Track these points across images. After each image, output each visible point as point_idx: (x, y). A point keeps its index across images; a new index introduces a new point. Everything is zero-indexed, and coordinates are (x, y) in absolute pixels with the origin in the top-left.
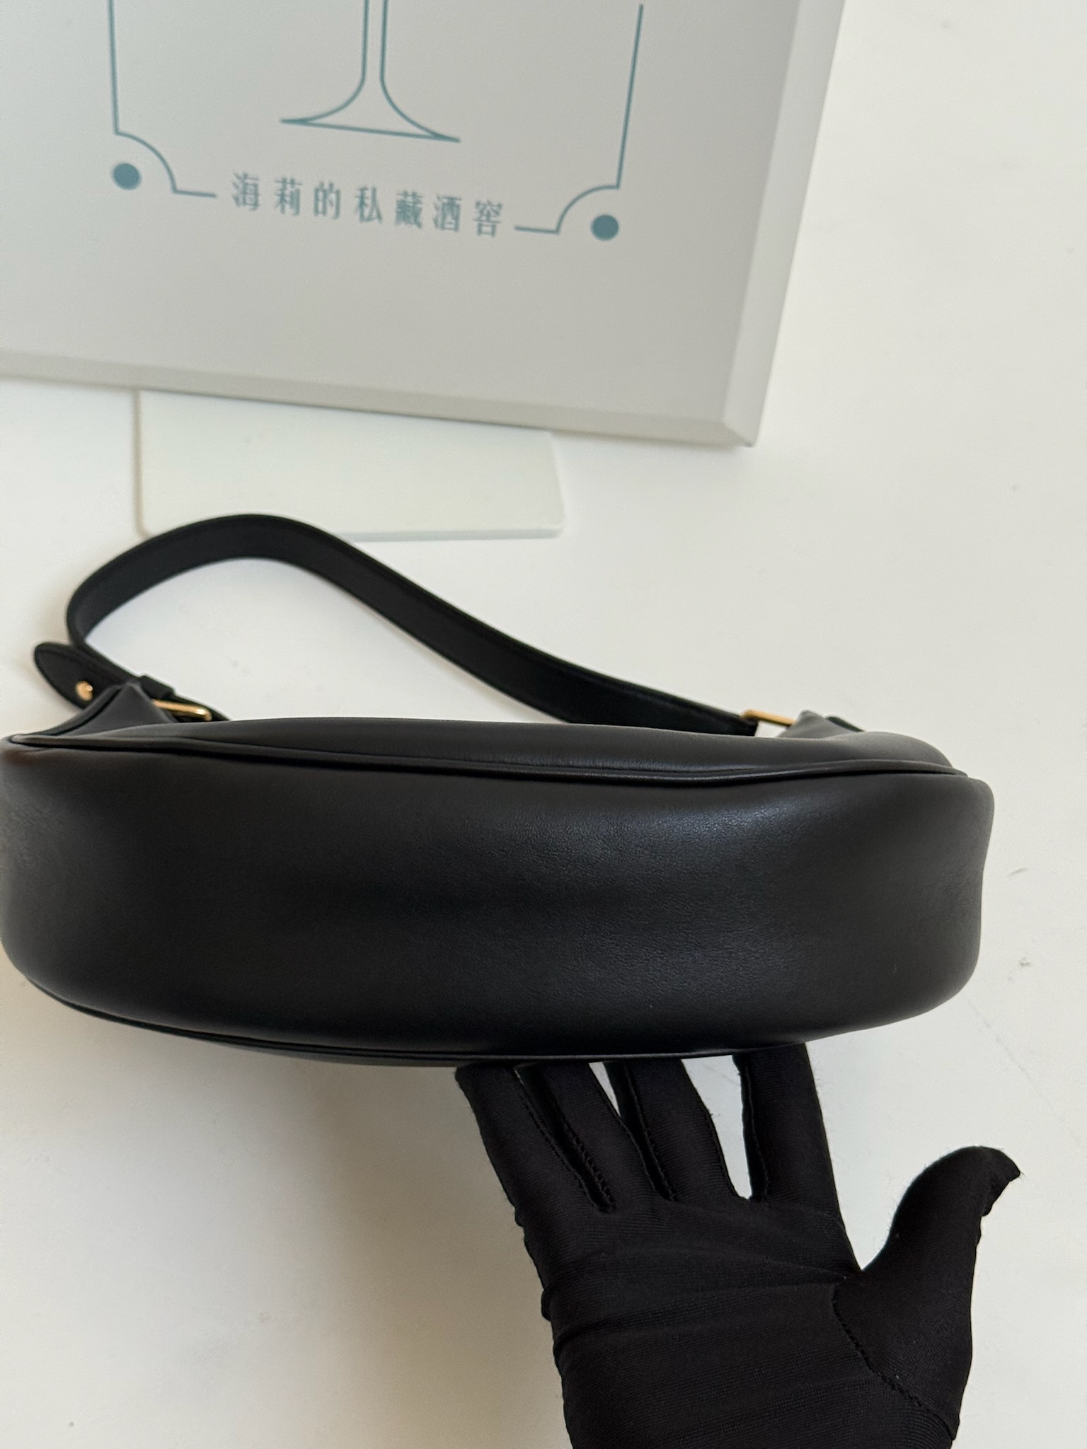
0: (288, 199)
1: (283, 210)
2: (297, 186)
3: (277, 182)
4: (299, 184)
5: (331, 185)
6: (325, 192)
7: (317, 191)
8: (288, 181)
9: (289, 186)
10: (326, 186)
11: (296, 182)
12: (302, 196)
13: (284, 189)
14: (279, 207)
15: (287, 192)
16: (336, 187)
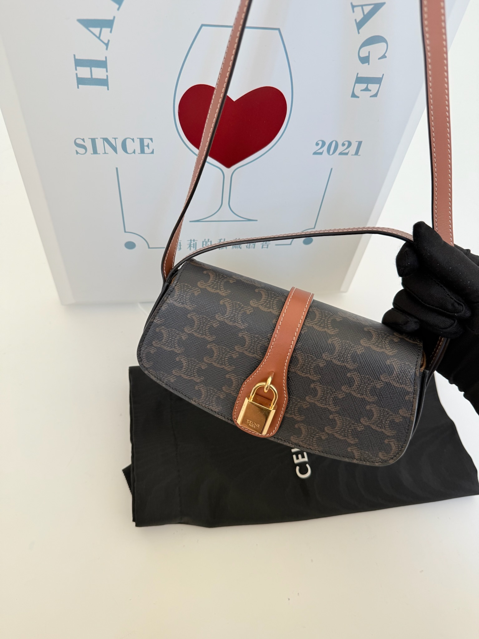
0: (191, 245)
1: (190, 249)
2: (195, 242)
3: (188, 241)
4: (196, 241)
5: (209, 240)
6: (206, 242)
7: (203, 242)
8: (192, 240)
9: (192, 242)
10: (207, 240)
11: (195, 240)
12: (197, 243)
13: (191, 242)
14: (189, 248)
15: (191, 244)
16: (210, 241)
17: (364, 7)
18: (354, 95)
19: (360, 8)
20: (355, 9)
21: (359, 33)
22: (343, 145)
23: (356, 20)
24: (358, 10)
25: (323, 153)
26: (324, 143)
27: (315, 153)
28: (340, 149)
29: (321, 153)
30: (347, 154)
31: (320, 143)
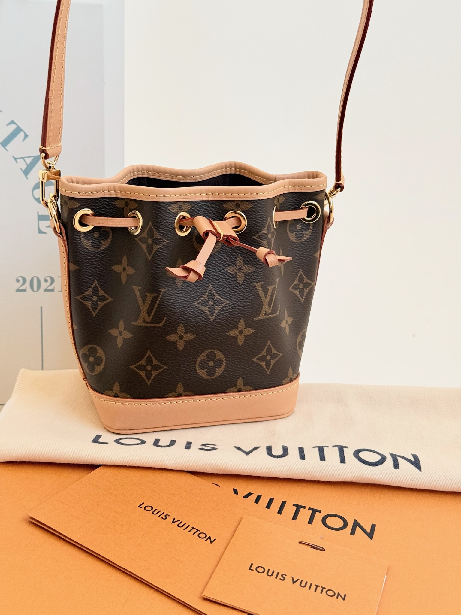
17: (25, 159)
18: (40, 232)
19: (22, 159)
20: (18, 160)
21: (27, 178)
22: (46, 281)
23: (21, 169)
24: (20, 161)
25: (27, 290)
26: (24, 281)
27: (18, 290)
28: (44, 285)
29: (24, 290)
30: (52, 290)
31: (21, 279)
